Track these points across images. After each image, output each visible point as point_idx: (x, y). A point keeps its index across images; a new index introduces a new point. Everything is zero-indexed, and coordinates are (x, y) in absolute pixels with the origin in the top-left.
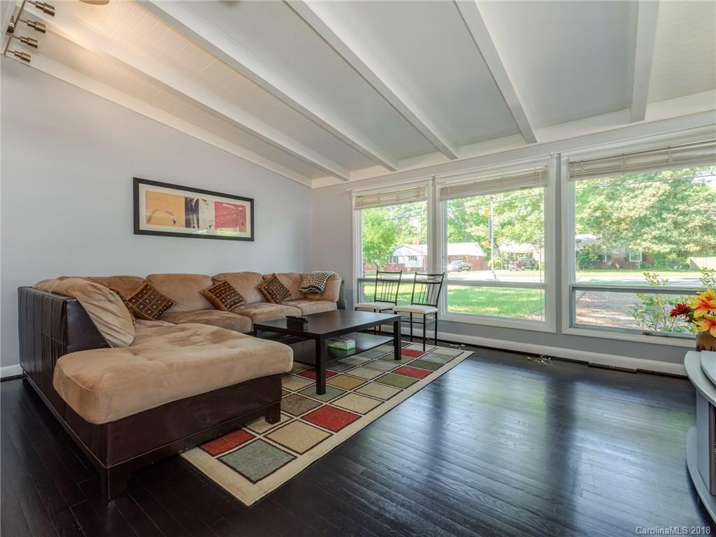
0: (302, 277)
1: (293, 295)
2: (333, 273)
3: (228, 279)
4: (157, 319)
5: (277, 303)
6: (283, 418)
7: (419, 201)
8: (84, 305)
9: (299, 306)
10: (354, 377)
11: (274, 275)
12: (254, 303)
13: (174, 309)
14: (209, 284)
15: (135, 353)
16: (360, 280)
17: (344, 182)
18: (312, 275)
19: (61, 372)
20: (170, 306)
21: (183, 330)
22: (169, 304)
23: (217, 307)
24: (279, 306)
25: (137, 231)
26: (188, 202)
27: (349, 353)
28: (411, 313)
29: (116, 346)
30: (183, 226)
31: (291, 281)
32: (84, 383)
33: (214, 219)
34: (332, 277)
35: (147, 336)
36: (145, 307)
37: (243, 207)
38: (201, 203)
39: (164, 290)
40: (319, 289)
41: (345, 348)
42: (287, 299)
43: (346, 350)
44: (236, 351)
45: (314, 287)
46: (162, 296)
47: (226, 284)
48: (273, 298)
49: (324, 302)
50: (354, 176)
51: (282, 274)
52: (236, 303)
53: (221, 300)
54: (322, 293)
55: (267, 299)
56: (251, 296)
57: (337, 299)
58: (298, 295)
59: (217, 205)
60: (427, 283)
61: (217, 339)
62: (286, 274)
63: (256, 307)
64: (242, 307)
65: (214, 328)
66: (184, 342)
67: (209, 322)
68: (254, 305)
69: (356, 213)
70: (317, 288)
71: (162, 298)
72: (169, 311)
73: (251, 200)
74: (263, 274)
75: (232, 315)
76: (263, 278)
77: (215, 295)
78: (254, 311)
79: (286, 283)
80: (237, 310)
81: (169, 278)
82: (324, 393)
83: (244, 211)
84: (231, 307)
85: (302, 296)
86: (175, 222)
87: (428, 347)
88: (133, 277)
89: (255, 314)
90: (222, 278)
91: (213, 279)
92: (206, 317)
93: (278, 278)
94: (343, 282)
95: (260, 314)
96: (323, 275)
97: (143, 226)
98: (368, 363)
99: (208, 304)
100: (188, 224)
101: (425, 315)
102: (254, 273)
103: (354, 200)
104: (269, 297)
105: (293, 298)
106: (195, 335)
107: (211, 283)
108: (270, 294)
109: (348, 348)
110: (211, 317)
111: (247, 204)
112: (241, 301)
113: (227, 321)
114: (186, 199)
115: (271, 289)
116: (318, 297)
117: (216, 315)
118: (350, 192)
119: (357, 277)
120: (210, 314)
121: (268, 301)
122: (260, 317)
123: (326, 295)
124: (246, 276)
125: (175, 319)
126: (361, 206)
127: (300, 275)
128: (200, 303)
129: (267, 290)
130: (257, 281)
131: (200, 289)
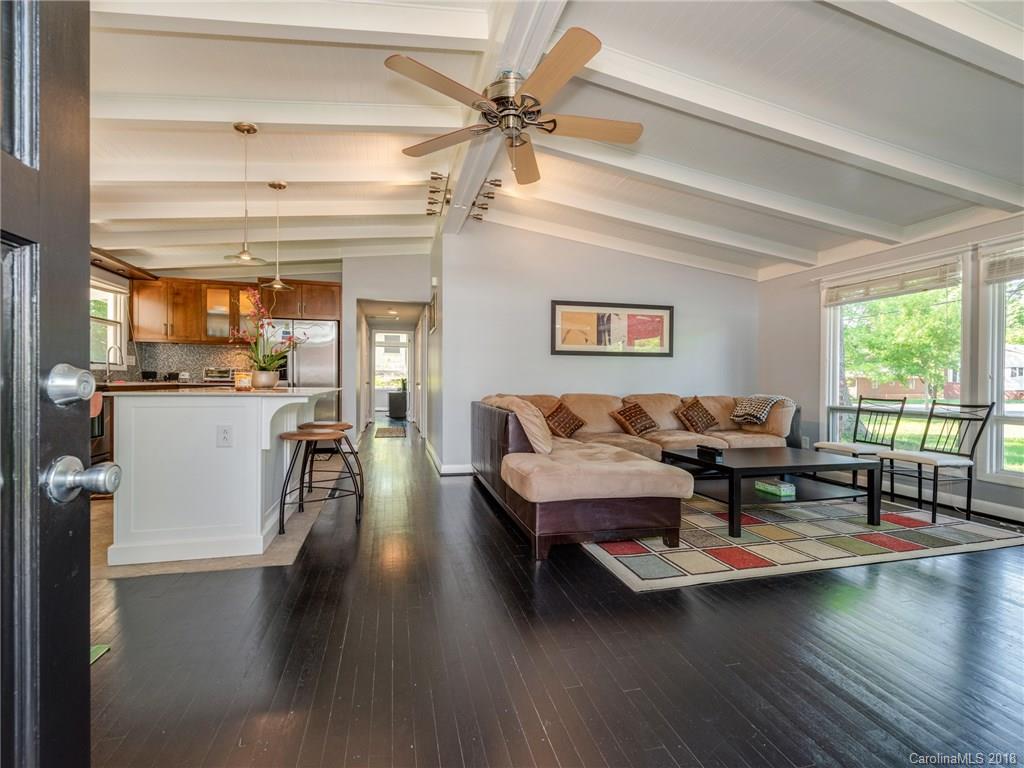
0: (736, 402)
1: (720, 423)
2: (781, 397)
3: (639, 402)
4: (569, 437)
5: (698, 432)
6: (682, 545)
7: (944, 286)
8: (519, 418)
9: (727, 437)
10: (788, 530)
11: (696, 397)
12: (669, 430)
13: (584, 429)
14: (619, 406)
15: (553, 459)
16: (833, 410)
17: (807, 269)
18: (750, 400)
19: (507, 465)
20: (581, 426)
21: (591, 447)
22: (580, 424)
23: (627, 432)
24: (699, 436)
25: (554, 352)
26: (600, 318)
27: (783, 499)
28: (920, 465)
29: (539, 453)
30: (593, 344)
31: (719, 406)
32: (523, 471)
33: (626, 334)
34: (779, 404)
35: (561, 449)
36: (560, 424)
37: (661, 317)
38: (613, 317)
39: (576, 410)
40: (758, 419)
41: (778, 493)
42: (713, 428)
43: (780, 497)
44: (633, 468)
45: (750, 415)
46: (574, 415)
47: (636, 406)
48: (693, 426)
49: (764, 436)
50: (825, 259)
51: (708, 397)
52: (646, 428)
53: (630, 424)
54: (763, 424)
55: (684, 425)
56: (666, 421)
57: (787, 433)
58: (730, 425)
59: (630, 317)
60: (955, 419)
61: (620, 458)
62: (713, 397)
63: (669, 435)
64: (654, 434)
65: (619, 449)
66: (591, 457)
67: (616, 445)
68: (668, 432)
69: (828, 313)
70: (756, 417)
71: (575, 418)
72: (580, 430)
73: (670, 308)
74: (682, 397)
75: (641, 440)
76: (682, 401)
77: (625, 418)
78: (665, 438)
79: (713, 409)
80: (648, 436)
81: (581, 397)
82: (739, 536)
83: (661, 322)
84: (641, 432)
85: (735, 427)
86: (587, 341)
87: (942, 519)
88: (551, 396)
89: (667, 442)
90: (633, 400)
91: (624, 401)
92: (614, 440)
93: (701, 401)
94: (798, 411)
95: (673, 442)
96: (766, 401)
97: (559, 347)
98: (818, 520)
99: (618, 427)
100: (599, 342)
101: (936, 468)
102: (671, 395)
103: (824, 293)
104: (688, 424)
105: (722, 427)
106: (600, 452)
107: (621, 405)
108: (689, 421)
109: (783, 494)
110: (618, 440)
111: (666, 314)
112: (653, 427)
113: (636, 446)
114: (598, 315)
115: (691, 414)
116: (756, 428)
117: (625, 438)
118: (819, 282)
119: (827, 404)
120: (618, 437)
121: (687, 429)
122: (673, 445)
123: (769, 427)
124: (661, 398)
125: (585, 438)
126: (835, 301)
127: (734, 399)
128: (609, 426)
129: (685, 416)
130: (674, 405)
131: (610, 411)
